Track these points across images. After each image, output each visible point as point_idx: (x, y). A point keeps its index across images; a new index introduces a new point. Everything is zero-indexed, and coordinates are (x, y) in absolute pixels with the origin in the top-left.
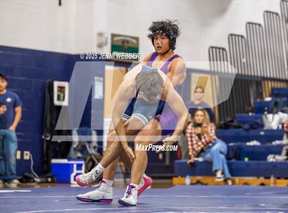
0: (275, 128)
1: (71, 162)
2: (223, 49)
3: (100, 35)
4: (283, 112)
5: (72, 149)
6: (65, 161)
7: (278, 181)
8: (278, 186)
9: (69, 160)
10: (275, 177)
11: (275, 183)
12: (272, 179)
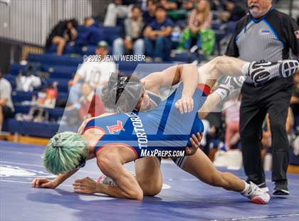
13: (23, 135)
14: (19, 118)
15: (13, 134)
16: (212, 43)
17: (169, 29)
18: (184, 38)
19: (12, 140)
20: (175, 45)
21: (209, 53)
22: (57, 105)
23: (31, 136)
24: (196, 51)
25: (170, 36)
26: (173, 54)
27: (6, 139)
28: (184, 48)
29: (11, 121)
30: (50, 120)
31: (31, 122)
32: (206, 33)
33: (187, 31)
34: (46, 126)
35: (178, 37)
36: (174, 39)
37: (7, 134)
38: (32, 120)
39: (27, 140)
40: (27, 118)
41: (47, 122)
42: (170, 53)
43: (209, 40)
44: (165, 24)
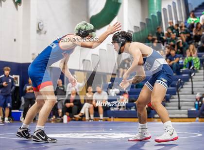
0: (113, 96)
1: (20, 111)
2: (89, 61)
3: (33, 54)
4: (117, 88)
5: (21, 106)
6: (18, 111)
7: (115, 119)
8: (115, 121)
9: (19, 110)
10: (113, 117)
11: (114, 120)
12: (112, 118)
13: (115, 118)
14: (112, 109)
15: (110, 118)
16: (199, 64)
17: (177, 59)
18: (185, 63)
19: (110, 120)
20: (182, 66)
21: (198, 68)
22: (129, 102)
23: (119, 118)
24: (193, 68)
25: (178, 62)
26: (181, 70)
27: (106, 120)
28: (186, 67)
29: (108, 111)
30: (127, 109)
31: (118, 111)
32: (195, 59)
33: (186, 59)
34: (126, 112)
35: (182, 62)
36: (180, 64)
37: (108, 118)
38: (119, 110)
39: (117, 120)
40: (116, 109)
41: (126, 110)
42: (180, 70)
43: (197, 62)
44: (175, 57)
